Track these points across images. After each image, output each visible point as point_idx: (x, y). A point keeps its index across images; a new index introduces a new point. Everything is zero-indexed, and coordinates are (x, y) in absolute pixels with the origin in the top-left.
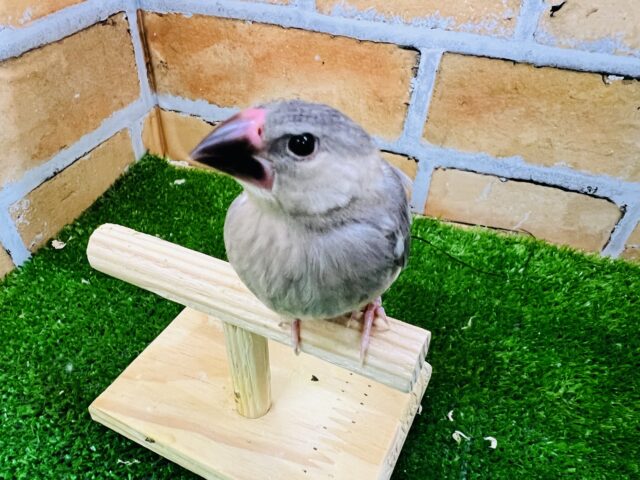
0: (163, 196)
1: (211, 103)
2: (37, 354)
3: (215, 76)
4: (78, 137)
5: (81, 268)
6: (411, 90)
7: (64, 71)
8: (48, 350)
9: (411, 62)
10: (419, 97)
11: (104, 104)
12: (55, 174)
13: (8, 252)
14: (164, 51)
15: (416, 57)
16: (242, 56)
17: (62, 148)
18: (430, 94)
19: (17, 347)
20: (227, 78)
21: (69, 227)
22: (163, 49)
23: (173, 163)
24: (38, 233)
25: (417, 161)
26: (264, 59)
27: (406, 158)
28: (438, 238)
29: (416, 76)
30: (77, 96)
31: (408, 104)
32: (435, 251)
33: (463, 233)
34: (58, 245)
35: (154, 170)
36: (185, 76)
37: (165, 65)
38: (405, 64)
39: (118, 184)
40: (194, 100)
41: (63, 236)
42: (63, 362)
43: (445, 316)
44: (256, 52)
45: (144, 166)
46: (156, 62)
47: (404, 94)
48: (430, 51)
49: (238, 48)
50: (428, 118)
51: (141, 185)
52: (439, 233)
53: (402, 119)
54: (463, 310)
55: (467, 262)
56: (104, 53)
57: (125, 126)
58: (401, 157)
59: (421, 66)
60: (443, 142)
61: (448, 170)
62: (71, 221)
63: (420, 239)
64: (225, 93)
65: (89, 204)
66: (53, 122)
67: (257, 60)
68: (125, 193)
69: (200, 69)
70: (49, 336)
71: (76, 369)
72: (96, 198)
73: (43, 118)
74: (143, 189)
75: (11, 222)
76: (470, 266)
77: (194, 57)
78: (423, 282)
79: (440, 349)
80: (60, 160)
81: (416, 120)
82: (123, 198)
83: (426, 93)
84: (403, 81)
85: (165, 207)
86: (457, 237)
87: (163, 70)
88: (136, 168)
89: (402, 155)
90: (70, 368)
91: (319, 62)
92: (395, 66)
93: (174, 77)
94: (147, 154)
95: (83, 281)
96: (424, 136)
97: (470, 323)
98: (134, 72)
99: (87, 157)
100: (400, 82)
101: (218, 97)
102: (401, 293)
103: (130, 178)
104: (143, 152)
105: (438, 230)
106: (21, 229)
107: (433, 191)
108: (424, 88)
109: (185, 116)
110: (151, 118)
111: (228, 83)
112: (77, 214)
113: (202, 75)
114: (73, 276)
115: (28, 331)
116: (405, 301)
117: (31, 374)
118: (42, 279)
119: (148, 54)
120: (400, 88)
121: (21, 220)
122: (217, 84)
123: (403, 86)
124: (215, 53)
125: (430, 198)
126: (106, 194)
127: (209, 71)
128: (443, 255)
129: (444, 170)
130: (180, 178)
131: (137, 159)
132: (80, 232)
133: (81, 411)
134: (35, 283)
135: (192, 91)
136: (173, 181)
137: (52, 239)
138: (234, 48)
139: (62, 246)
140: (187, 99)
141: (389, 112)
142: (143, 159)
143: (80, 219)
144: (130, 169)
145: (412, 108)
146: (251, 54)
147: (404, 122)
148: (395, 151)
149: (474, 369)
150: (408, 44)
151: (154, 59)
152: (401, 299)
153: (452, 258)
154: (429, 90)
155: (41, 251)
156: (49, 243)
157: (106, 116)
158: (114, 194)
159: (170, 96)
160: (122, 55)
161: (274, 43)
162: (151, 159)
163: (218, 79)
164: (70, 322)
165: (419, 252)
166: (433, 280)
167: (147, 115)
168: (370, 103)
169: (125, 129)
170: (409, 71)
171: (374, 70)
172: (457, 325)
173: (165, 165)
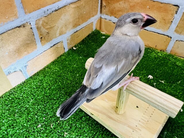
0: (99, 40)
1: (115, 17)
2: (71, 71)
3: (118, 10)
4: (83, 23)
5: (80, 54)
6: (174, 18)
7: (83, 6)
8: (73, 71)
9: (176, 10)
10: (176, 20)
11: (90, 15)
12: (77, 31)
13: (64, 48)
14: (106, 3)
15: (178, 8)
16: (127, 5)
17: (79, 25)
18: (180, 19)
19: (66, 69)
20: (121, 11)
21: (77, 45)
22: (106, 2)
23: (102, 32)
24: (70, 45)
25: (171, 38)
26: (133, 6)
27: (168, 37)
28: (174, 60)
29: (176, 14)
30: (85, 13)
31: (172, 22)
32: (172, 63)
33: (181, 60)
34: (74, 48)
35: (97, 33)
36: (110, 10)
37: (105, 6)
38: (174, 10)
39: (88, 36)
40: (111, 16)
41: (75, 47)
42: (76, 74)
43: (173, 79)
44: (131, 4)
45: (95, 32)
46: (103, 6)
47: (172, 18)
48: (182, 7)
49: (126, 3)
50: (177, 26)
51: (94, 37)
52: (174, 59)
53: (169, 26)
54: (178, 79)
55: (182, 67)
56: (92, 2)
57: (92, 21)
58: (166, 36)
59: (179, 11)
60: (180, 33)
61: (180, 41)
62: (77, 44)
63: (168, 59)
64: (120, 15)
65: (82, 40)
66: (79, 18)
67: (130, 6)
68: (90, 38)
69: (115, 8)
70: (73, 68)
71: (79, 76)
72: (83, 39)
73: (77, 17)
74: (94, 38)
75: (66, 41)
76: (182, 68)
77: (114, 5)
78: (167, 70)
79: (170, 87)
80: (78, 28)
81: (174, 26)
82: (90, 39)
83: (178, 19)
84: (172, 15)
85: (100, 43)
86: (179, 60)
87: (105, 8)
88: (93, 32)
89: (167, 36)
90: (78, 75)
91: (148, 8)
92: (170, 11)
93: (107, 10)
94: (96, 29)
95: (80, 57)
96: (175, 31)
97: (180, 82)
98: (98, 8)
99: (83, 28)
100: (171, 15)
101: (118, 16)
102: (161, 72)
103: (91, 35)
104: (95, 29)
105: (174, 58)
106: (68, 43)
107: (174, 47)
108: (178, 17)
109: (107, 20)
110: (99, 20)
111: (121, 12)
112: (79, 42)
113: (115, 10)
114: (78, 56)
115: (69, 66)
116: (162, 74)
117: (69, 75)
118: (71, 56)
119: (101, 3)
120: (171, 17)
121: (68, 41)
122: (118, 12)
123: (172, 16)
124: (120, 4)
125: (173, 49)
126: (85, 38)
127: (117, 9)
128: (174, 64)
129: (179, 41)
130: (104, 36)
131: (94, 30)
132: (79, 46)
133: (80, 84)
134: (69, 56)
135: (111, 14)
136: (102, 37)
137: (73, 47)
138: (125, 3)
139: (75, 49)
140: (109, 16)
141: (166, 23)
142: (95, 30)
143: (79, 43)
144: (91, 33)
145: (173, 23)
146: (129, 5)
147: (170, 26)
148: (165, 34)
149: (179, 93)
150: (176, 4)
151: (103, 4)
152: (161, 73)
153: (177, 65)
154: (179, 18)
155: (70, 49)
156: (72, 48)
157: (89, 19)
158: (87, 38)
159: (105, 15)
160: (96, 3)
161: (137, 2)
162: (97, 31)
163: (119, 11)
164: (78, 66)
165: (167, 63)
166: (170, 70)
167: (98, 19)
168: (161, 20)
169: (92, 22)
170: (175, 12)
171: (164, 11)
172: (176, 82)
173: (100, 33)
